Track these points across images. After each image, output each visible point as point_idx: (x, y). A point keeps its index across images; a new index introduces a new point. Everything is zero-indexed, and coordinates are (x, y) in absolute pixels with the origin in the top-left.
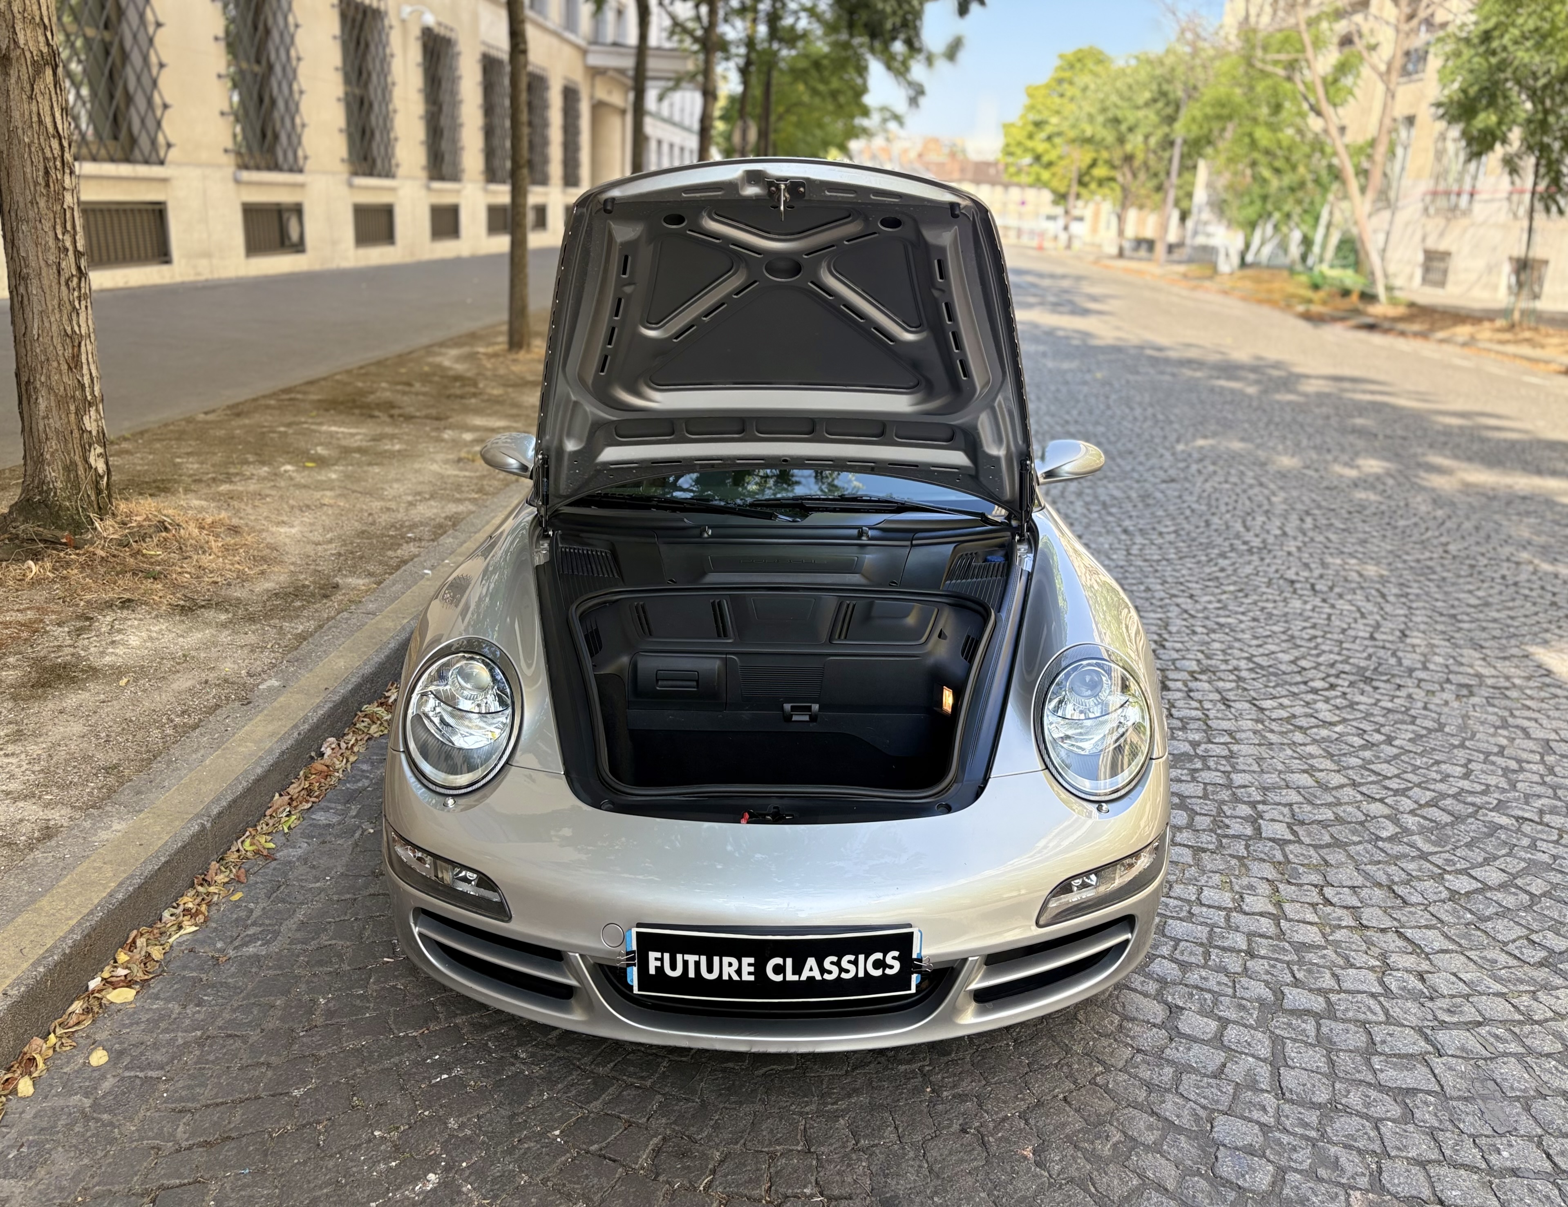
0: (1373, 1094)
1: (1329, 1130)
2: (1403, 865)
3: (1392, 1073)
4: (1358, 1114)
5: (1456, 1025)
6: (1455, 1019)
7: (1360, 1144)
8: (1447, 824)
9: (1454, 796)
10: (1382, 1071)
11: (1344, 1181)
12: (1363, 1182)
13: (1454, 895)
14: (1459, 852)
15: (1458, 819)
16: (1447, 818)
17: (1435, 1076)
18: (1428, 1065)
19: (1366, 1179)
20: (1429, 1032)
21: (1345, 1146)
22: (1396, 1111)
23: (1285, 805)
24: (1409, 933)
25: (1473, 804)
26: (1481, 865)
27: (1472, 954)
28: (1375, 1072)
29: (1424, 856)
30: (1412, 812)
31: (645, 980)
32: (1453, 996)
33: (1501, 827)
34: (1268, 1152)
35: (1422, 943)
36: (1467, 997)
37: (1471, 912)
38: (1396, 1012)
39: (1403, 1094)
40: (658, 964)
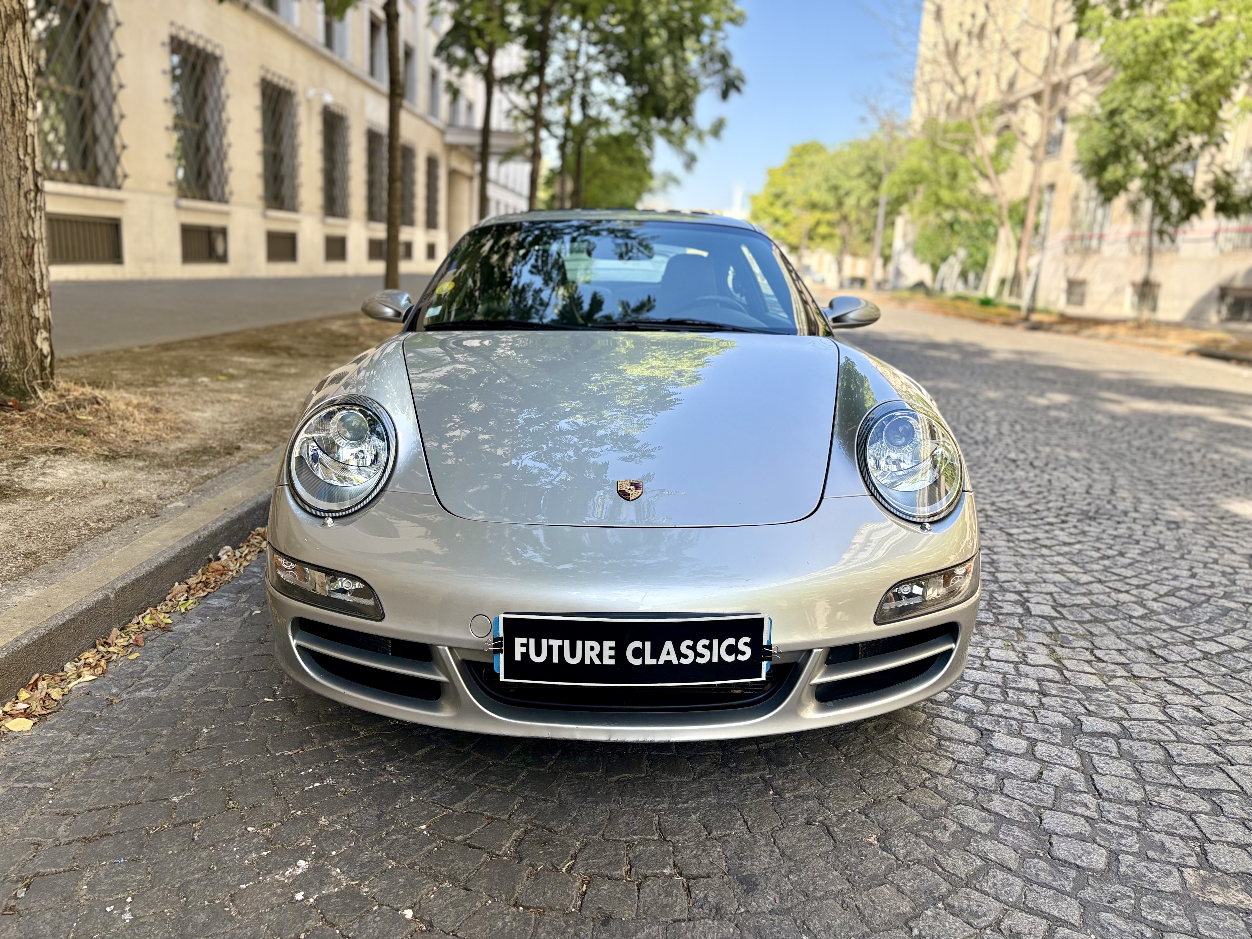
0: (1182, 794)
1: (1149, 821)
2: (1159, 635)
3: (1193, 778)
4: (1172, 808)
5: (1240, 742)
6: (1237, 738)
7: (1182, 832)
8: (1186, 608)
9: (1187, 589)
10: (1184, 776)
11: (1174, 860)
12: (1192, 861)
13: (1206, 655)
14: (1201, 626)
15: (1194, 605)
16: (1184, 604)
17: (1232, 779)
18: (1224, 772)
19: (1195, 859)
20: (1217, 748)
21: (1167, 833)
22: (1206, 806)
23: (1047, 594)
24: (1177, 681)
25: (1205, 595)
26: (1223, 635)
27: (1235, 695)
28: (1178, 778)
29: (1173, 629)
30: (1155, 600)
31: (512, 668)
32: (1230, 722)
33: (1232, 610)
34: (1098, 839)
35: (1190, 688)
36: (1243, 723)
37: (1224, 666)
38: (1184, 733)
39: (1208, 794)
40: (524, 650)
